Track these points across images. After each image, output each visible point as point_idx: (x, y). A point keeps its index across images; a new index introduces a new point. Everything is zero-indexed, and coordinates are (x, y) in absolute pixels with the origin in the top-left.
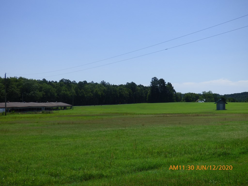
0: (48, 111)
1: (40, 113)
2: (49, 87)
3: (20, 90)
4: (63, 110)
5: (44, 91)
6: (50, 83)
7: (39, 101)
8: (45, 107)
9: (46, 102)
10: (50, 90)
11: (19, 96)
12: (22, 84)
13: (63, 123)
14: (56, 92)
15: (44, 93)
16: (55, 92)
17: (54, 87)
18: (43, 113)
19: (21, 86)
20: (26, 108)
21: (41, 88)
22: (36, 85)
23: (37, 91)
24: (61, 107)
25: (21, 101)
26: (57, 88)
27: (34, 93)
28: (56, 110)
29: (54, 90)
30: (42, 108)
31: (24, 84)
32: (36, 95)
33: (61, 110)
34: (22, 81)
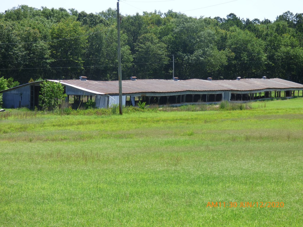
0: (239, 103)
1: (213, 109)
2: (244, 35)
3: (167, 48)
4: (283, 99)
5: (232, 46)
6: (249, 25)
7: (216, 77)
8: (230, 93)
9: (234, 78)
10: (249, 45)
11: (166, 63)
12: (172, 30)
13: (261, 138)
14: (265, 50)
15: (233, 54)
16: (262, 51)
17: (258, 37)
18: (222, 107)
19: (169, 36)
20: (179, 96)
21: (224, 39)
22: (210, 31)
23: (212, 49)
24: (278, 91)
25: (168, 77)
26: (269, 38)
27: (204, 53)
28: (264, 100)
29: (260, 45)
30: (223, 93)
31: (177, 30)
32: (209, 58)
33: (278, 99)
34: (172, 23)
